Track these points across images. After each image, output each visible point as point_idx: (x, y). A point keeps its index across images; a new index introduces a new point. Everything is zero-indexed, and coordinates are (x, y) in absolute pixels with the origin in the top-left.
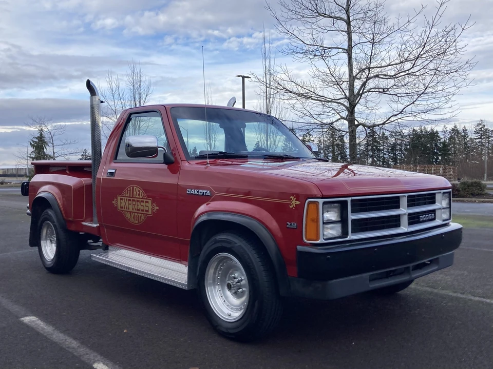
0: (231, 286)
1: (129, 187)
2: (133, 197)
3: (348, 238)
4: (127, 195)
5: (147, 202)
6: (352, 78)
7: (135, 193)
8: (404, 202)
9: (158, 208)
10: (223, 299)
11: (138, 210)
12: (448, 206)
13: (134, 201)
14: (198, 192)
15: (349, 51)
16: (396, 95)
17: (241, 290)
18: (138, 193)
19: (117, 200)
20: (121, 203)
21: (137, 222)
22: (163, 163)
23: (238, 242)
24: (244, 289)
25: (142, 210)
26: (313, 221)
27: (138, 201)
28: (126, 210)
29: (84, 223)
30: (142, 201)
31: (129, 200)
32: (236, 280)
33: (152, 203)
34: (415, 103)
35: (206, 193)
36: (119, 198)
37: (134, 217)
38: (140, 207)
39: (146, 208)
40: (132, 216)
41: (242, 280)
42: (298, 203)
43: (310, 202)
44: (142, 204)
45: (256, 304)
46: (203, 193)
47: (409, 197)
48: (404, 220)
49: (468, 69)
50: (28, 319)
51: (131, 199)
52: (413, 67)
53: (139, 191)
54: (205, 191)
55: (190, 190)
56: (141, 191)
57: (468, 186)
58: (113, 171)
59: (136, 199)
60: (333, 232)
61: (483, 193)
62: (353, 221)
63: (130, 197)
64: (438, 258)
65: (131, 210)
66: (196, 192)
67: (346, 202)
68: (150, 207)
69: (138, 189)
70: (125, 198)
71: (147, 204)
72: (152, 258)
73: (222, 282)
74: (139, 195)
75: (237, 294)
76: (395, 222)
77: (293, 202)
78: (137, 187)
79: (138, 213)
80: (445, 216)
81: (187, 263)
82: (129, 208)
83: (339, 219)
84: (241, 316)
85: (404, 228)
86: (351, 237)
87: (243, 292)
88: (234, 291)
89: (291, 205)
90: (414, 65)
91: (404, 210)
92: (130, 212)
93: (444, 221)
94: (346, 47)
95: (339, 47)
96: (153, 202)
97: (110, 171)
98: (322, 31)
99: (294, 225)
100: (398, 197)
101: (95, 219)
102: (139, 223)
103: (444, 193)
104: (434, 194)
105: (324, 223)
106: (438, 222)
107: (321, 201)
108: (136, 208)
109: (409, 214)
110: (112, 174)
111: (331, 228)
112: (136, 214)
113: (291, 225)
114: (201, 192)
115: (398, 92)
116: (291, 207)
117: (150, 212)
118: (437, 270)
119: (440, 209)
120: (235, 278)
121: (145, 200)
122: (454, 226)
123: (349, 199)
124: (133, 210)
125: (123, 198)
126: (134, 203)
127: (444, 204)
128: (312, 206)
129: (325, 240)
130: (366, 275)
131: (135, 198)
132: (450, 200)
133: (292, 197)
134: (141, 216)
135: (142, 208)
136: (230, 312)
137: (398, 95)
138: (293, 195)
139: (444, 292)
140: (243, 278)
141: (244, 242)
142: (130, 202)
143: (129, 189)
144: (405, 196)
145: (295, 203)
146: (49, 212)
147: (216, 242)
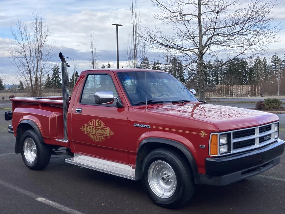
0: (164, 179)
1: (93, 120)
2: (95, 126)
3: (231, 153)
4: (91, 125)
5: (106, 129)
6: (201, 35)
7: (97, 123)
8: (257, 131)
9: (113, 133)
10: (158, 186)
11: (99, 134)
12: (277, 130)
13: (97, 128)
14: (142, 125)
15: (199, 17)
16: (229, 46)
17: (169, 181)
18: (99, 124)
19: (84, 127)
20: (87, 129)
21: (98, 141)
22: (116, 107)
23: (170, 155)
24: (171, 180)
25: (102, 134)
26: (214, 144)
27: (99, 128)
28: (90, 133)
29: (56, 140)
30: (102, 129)
31: (93, 128)
32: (166, 175)
33: (109, 131)
34: (243, 53)
35: (147, 126)
36: (85, 126)
37: (96, 138)
38: (101, 132)
39: (106, 133)
40: (95, 137)
41: (170, 175)
42: (206, 135)
43: (213, 135)
44: (102, 130)
45: (181, 188)
46: (145, 126)
47: (260, 128)
48: (257, 141)
49: (277, 32)
50: (40, 199)
51: (95, 127)
52: (241, 30)
53: (100, 123)
54: (146, 126)
55: (136, 124)
56: (101, 123)
57: (270, 102)
58: (80, 110)
59: (98, 128)
60: (224, 150)
61: (280, 107)
62: (234, 143)
63: (93, 126)
64: (273, 160)
65: (94, 133)
66: (140, 125)
67: (230, 133)
68: (108, 133)
69: (99, 121)
70: (90, 126)
71: (106, 131)
72: (107, 161)
73: (157, 176)
74: (100, 125)
75: (167, 183)
76: (252, 142)
77: (203, 134)
78: (98, 120)
79: (99, 135)
80: (276, 136)
81: (135, 166)
82: (92, 133)
83: (227, 143)
84: (172, 195)
85: (257, 145)
86: (233, 152)
87: (171, 182)
88: (165, 182)
89: (201, 136)
90: (242, 28)
91: (257, 135)
92: (94, 135)
93: (276, 139)
94: (197, 15)
95: (193, 14)
96: (110, 129)
97: (77, 109)
98: (183, 4)
99: (204, 146)
100: (255, 129)
101: (66, 137)
102: (100, 141)
103: (276, 123)
104: (271, 125)
105: (220, 145)
106: (272, 140)
107: (219, 134)
108: (98, 132)
109: (260, 137)
110: (78, 111)
111: (223, 148)
112: (98, 136)
113: (202, 146)
114: (144, 126)
115: (230, 44)
116: (202, 137)
117: (108, 135)
118: (272, 167)
119: (274, 133)
120: (165, 174)
121: (104, 128)
122: (280, 142)
123: (232, 132)
124: (96, 133)
125: (89, 126)
126: (96, 129)
127: (276, 129)
128: (214, 137)
129: (220, 154)
130: (240, 172)
131: (97, 126)
132: (278, 127)
133: (202, 131)
134: (101, 138)
135: (103, 133)
136: (163, 193)
137: (230, 46)
138: (202, 130)
139: (272, 177)
140: (170, 174)
141: (173, 155)
142: (93, 129)
143: (93, 121)
144: (258, 128)
145: (204, 134)
146: (31, 132)
147: (155, 154)
